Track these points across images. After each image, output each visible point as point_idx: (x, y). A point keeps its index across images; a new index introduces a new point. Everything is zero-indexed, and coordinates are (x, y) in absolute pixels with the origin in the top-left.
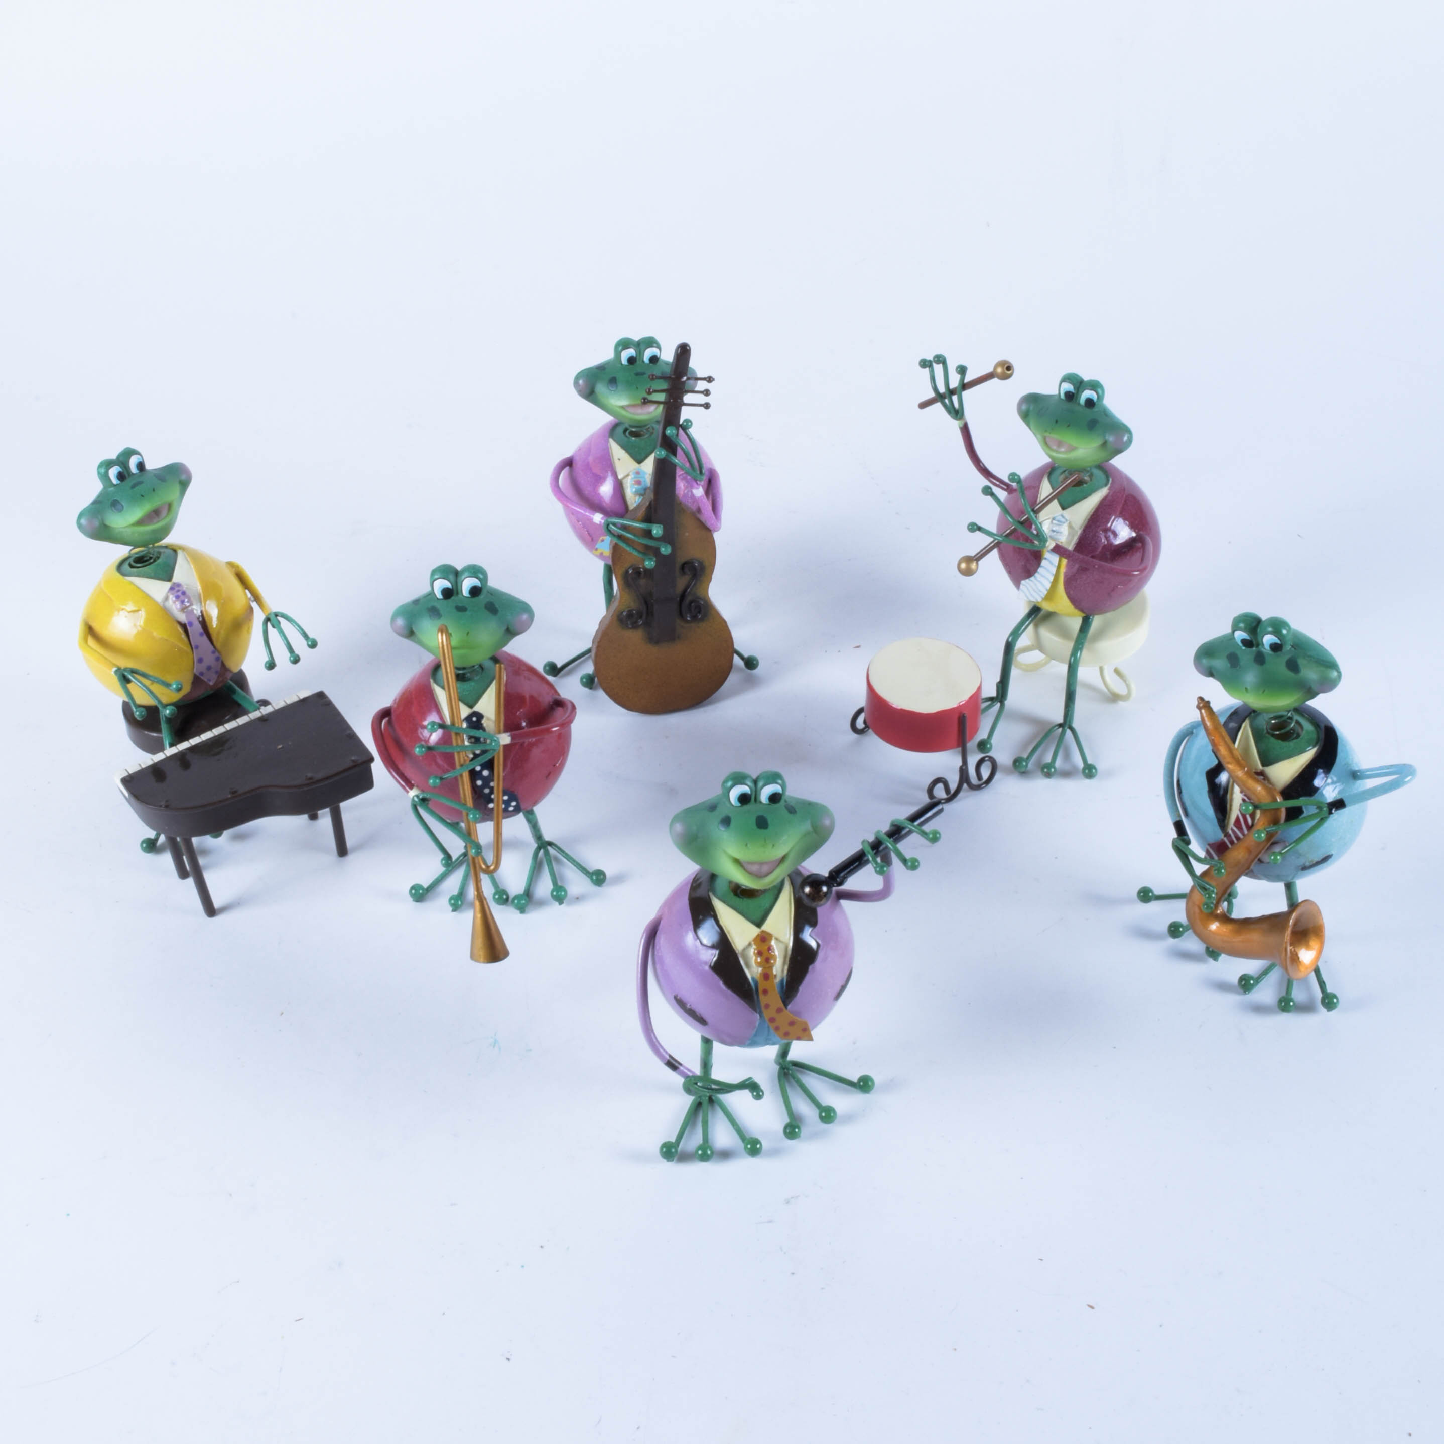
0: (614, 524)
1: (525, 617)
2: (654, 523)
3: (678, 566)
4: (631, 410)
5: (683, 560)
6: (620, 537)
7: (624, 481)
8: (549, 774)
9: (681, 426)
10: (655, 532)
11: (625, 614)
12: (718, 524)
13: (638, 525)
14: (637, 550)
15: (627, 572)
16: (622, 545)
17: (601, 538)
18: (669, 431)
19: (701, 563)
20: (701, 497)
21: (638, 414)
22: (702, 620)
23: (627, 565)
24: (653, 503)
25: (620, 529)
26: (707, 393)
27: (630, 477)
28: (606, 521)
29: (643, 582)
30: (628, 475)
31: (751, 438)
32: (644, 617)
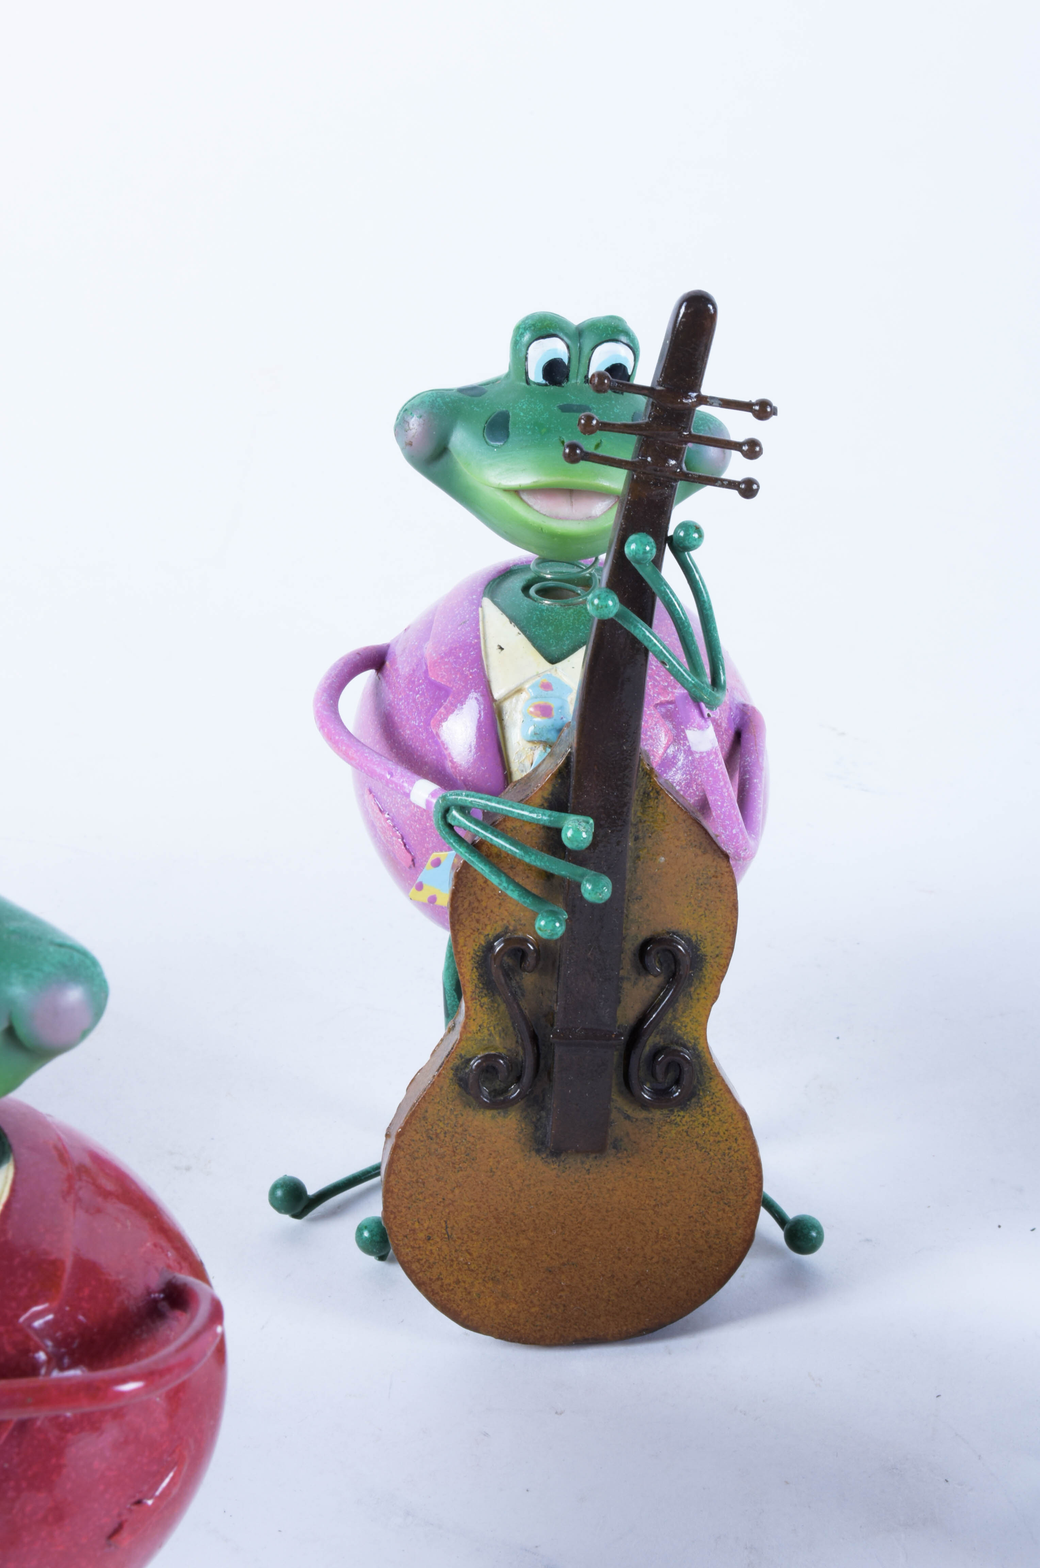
0: (464, 810)
1: (74, 995)
2: (575, 812)
3: (630, 946)
4: (541, 504)
5: (645, 933)
6: (478, 847)
7: (507, 706)
8: (118, 1530)
9: (670, 540)
10: (570, 833)
11: (474, 1063)
12: (752, 843)
13: (526, 813)
14: (518, 885)
15: (490, 947)
16: (480, 867)
17: (434, 856)
18: (633, 546)
19: (693, 947)
20: (709, 754)
21: (557, 518)
22: (683, 1103)
23: (490, 931)
24: (573, 759)
25: (477, 823)
26: (752, 449)
27: (524, 696)
28: (444, 798)
29: (528, 980)
30: (518, 691)
31: (843, 734)
32: (525, 1080)
